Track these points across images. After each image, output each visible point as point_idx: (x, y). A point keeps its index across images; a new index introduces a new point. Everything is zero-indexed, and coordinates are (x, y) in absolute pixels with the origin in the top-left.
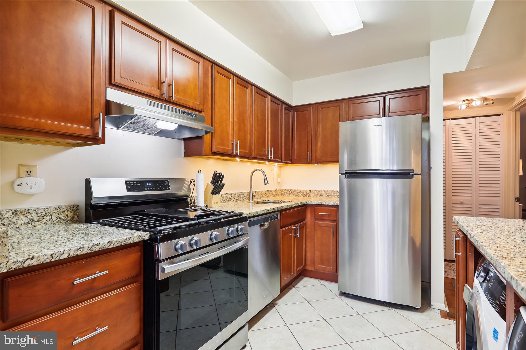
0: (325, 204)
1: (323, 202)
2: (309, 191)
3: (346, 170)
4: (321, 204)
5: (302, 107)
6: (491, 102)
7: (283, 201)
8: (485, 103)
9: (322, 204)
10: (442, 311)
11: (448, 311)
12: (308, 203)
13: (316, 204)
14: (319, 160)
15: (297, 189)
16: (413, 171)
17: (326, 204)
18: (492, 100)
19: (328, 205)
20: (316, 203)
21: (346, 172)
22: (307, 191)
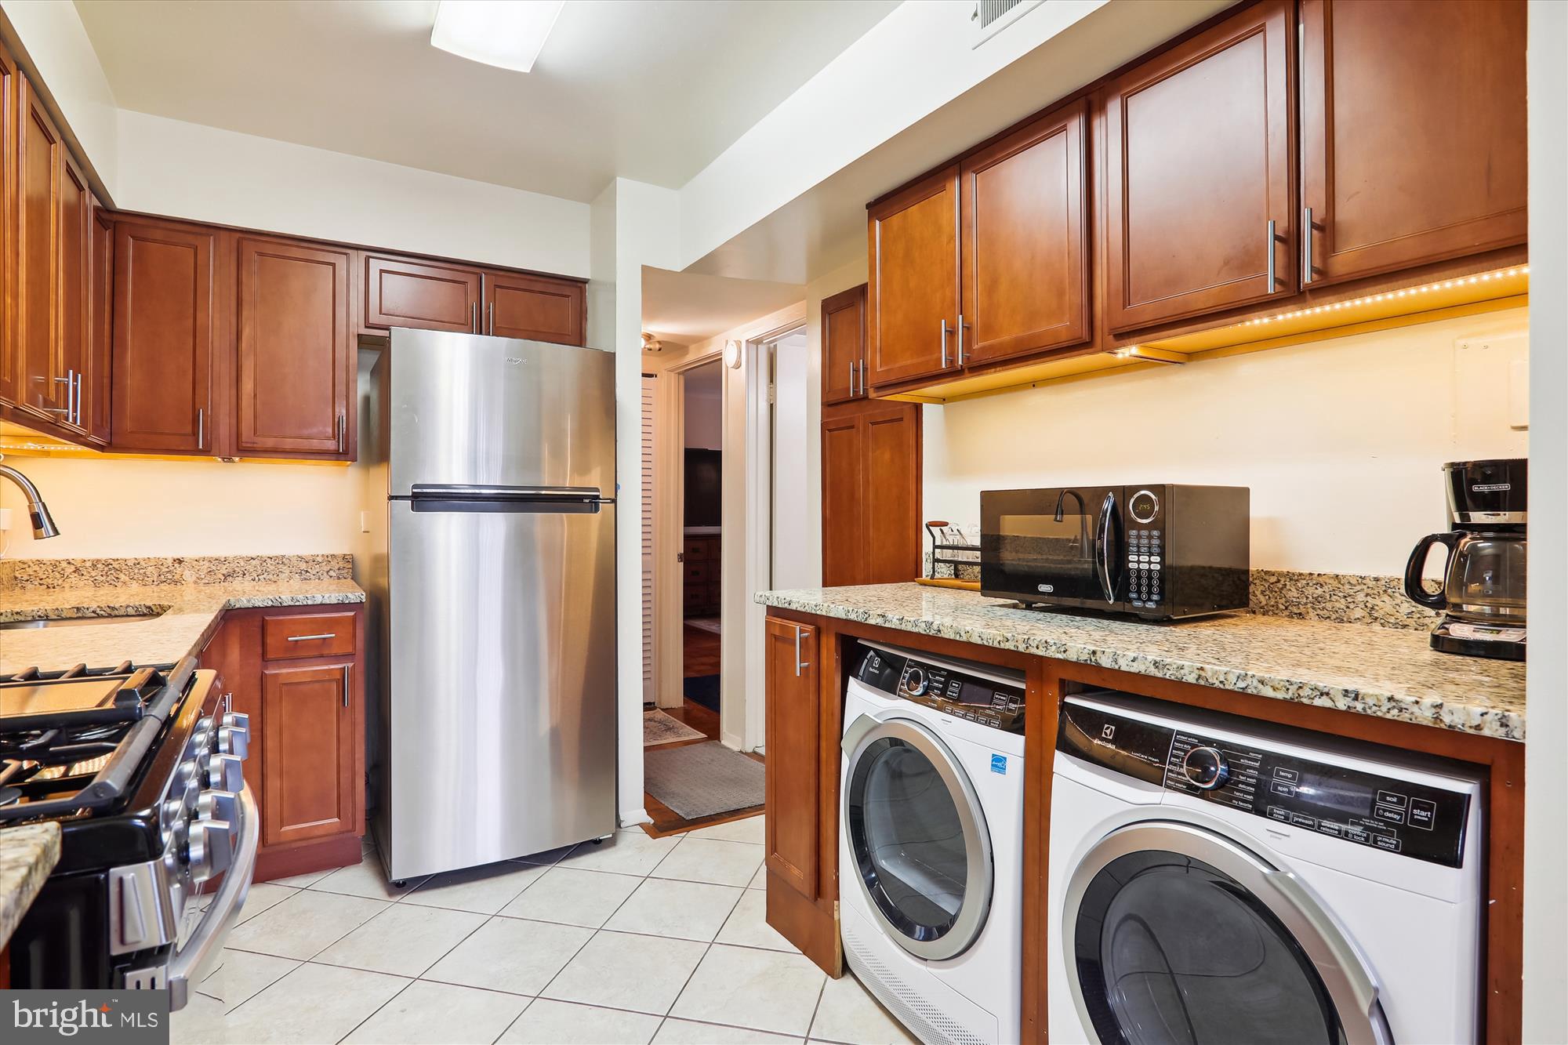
0: (310, 603)
1: (301, 597)
2: (170, 562)
3: (415, 486)
4: (292, 604)
5: (162, 224)
6: (658, 346)
7: (109, 610)
8: (648, 346)
9: (297, 604)
10: (641, 825)
11: (652, 822)
12: (238, 606)
13: (272, 606)
14: (247, 442)
15: (104, 555)
16: (598, 494)
17: (315, 603)
18: (659, 342)
19: (321, 604)
20: (270, 603)
21: (414, 490)
22: (159, 564)
